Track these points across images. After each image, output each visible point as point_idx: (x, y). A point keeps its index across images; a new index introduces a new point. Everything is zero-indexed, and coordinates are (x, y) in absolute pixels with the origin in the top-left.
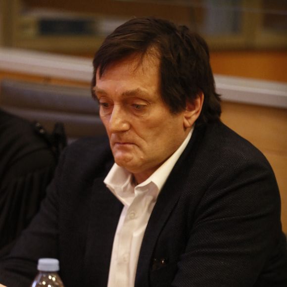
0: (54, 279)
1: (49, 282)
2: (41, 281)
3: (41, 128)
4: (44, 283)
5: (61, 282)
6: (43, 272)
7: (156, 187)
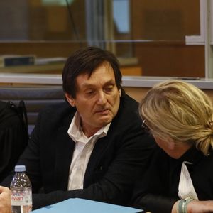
0: (24, 176)
1: (21, 177)
2: (17, 177)
3: (12, 105)
4: (19, 178)
5: (27, 177)
6: (18, 172)
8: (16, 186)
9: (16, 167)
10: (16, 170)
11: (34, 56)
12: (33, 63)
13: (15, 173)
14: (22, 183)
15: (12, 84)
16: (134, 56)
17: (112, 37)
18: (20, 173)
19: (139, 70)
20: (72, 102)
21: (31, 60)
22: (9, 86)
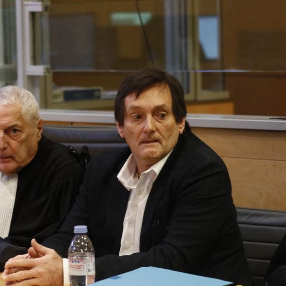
0: (85, 239)
1: (82, 240)
2: (77, 240)
3: (73, 150)
4: (79, 241)
5: (89, 240)
6: (78, 234)
7: (155, 173)
8: (76, 251)
9: (76, 227)
10: (75, 232)
11: (101, 88)
12: (99, 97)
13: (74, 234)
14: (83, 247)
15: (72, 123)
16: (224, 89)
17: (198, 65)
18: (81, 234)
19: (230, 106)
20: (122, 132)
21: (96, 93)
22: (70, 125)
